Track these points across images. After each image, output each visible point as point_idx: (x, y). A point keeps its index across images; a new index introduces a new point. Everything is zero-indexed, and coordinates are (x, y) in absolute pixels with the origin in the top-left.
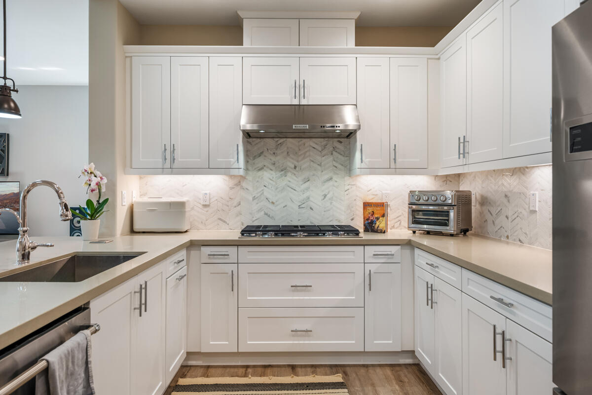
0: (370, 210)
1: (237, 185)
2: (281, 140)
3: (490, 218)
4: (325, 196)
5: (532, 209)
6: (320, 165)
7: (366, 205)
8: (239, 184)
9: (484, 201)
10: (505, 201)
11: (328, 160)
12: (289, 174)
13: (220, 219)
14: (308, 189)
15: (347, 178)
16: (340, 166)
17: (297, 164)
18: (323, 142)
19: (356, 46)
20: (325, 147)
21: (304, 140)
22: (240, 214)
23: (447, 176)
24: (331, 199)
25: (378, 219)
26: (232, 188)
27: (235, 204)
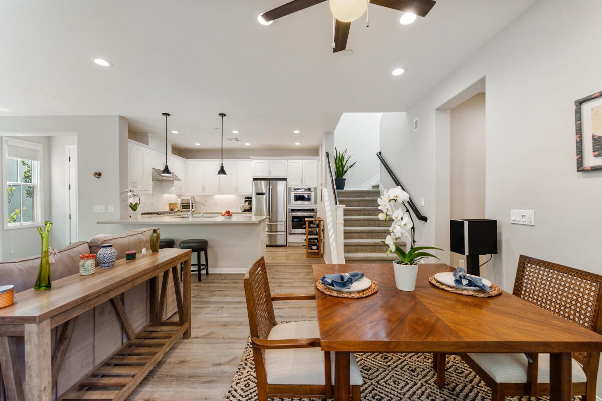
7: (170, 204)
19: (172, 153)
24: (158, 202)
25: (174, 208)
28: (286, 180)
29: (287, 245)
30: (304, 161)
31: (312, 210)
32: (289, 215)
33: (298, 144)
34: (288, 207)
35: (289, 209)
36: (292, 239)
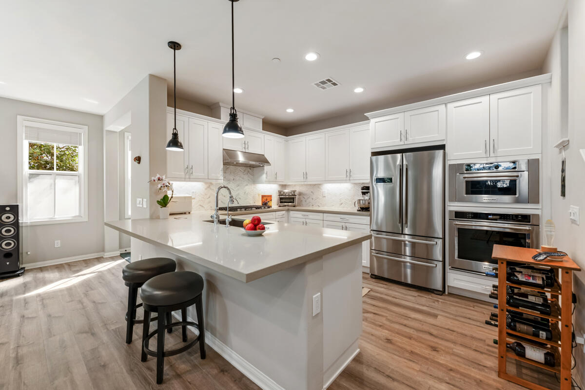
0: (265, 198)
1: (208, 187)
2: (228, 166)
3: (304, 200)
4: (245, 193)
5: (324, 195)
6: (243, 179)
7: (263, 196)
8: (209, 187)
9: (300, 194)
10: (312, 194)
11: (246, 177)
12: (231, 183)
13: (200, 205)
14: (238, 190)
15: (253, 185)
16: (250, 180)
17: (235, 178)
18: (244, 168)
19: (263, 130)
20: (245, 171)
21: (237, 167)
22: (209, 202)
23: (283, 185)
24: (247, 194)
25: (269, 202)
26: (206, 189)
27: (208, 197)
28: (442, 147)
29: (444, 291)
30: (494, 97)
31: (525, 218)
32: (450, 225)
33: (473, 56)
34: (448, 209)
35: (450, 212)
36: (458, 280)
